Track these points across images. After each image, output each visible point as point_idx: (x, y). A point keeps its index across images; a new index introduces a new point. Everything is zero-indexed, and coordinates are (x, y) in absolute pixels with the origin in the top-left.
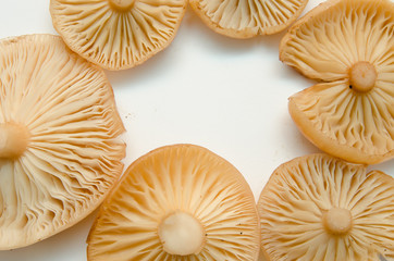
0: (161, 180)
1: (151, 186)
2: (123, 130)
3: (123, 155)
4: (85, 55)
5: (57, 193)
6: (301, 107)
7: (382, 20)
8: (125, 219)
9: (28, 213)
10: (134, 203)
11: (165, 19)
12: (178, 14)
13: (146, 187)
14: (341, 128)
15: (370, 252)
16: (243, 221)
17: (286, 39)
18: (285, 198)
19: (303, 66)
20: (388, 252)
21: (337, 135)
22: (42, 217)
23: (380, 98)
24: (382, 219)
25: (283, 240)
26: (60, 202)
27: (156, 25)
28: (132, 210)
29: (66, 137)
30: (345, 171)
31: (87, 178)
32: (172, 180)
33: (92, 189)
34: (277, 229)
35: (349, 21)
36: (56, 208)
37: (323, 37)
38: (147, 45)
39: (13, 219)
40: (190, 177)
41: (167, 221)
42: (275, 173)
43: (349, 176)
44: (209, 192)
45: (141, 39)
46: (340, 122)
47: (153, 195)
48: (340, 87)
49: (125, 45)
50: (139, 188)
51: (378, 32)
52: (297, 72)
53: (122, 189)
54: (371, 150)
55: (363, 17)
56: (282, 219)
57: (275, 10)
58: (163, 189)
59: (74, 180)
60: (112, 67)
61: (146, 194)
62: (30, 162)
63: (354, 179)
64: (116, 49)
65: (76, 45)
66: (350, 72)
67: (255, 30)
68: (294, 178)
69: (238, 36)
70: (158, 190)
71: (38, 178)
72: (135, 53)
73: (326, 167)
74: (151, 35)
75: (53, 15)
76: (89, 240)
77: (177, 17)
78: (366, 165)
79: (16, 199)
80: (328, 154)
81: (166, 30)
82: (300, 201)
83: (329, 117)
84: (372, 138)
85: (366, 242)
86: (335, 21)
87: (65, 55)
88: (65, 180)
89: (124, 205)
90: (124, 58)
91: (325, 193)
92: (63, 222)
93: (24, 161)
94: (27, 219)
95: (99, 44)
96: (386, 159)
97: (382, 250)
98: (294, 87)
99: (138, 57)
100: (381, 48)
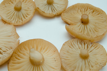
2: (19, 37)
35: (79, 11)
42: (64, 45)
43: (86, 45)
49: (19, 20)
55: (83, 10)
57: (59, 9)
60: (15, 24)
67: (54, 14)
73: (79, 43)
78: (90, 41)
86: (76, 10)
91: (79, 50)
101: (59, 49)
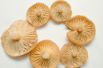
0: (44, 46)
1: (42, 47)
2: (37, 37)
3: (37, 41)
4: (32, 24)
5: (25, 47)
6: (69, 34)
7: (84, 20)
8: (37, 52)
9: (20, 50)
10: (39, 50)
11: (46, 18)
12: (48, 17)
13: (41, 47)
14: (76, 38)
15: (80, 61)
16: (57, 54)
17: (67, 22)
18: (65, 50)
19: (69, 27)
20: (84, 61)
21: (75, 40)
22: (23, 51)
23: (83, 34)
24: (82, 55)
25: (65, 58)
26: (26, 49)
27: (44, 19)
28: (38, 51)
29: (27, 37)
30: (76, 46)
31: (31, 45)
32: (46, 46)
33: (31, 47)
34: (64, 56)
35: (78, 20)
36: (25, 50)
37: (74, 22)
38: (43, 22)
39: (18, 51)
40: (49, 46)
41: (43, 53)
42: (64, 46)
43: (77, 47)
44: (52, 48)
45: (42, 21)
46: (76, 37)
47: (42, 48)
48: (76, 31)
49: (39, 22)
50: (40, 47)
51: (84, 22)
52: (68, 28)
53: (36, 47)
54: (81, 42)
55: (81, 19)
56: (65, 54)
57: (65, 17)
58: (44, 47)
59: (28, 45)
60: (36, 26)
61: (41, 48)
62: (21, 41)
63: (78, 47)
64: (37, 23)
65: (30, 22)
66: (78, 29)
67: (61, 21)
68: (67, 47)
69: (58, 21)
70: (43, 47)
71: (22, 44)
72: (40, 24)
73: (73, 45)
74: (43, 21)
75: (27, 16)
76: (30, 55)
77: (48, 18)
78: (80, 45)
79: (18, 48)
80: (73, 43)
81: (46, 20)
82: (68, 51)
83: (74, 36)
84: (82, 41)
85: (80, 59)
86: (76, 20)
87: (28, 23)
88: (27, 45)
89: (37, 50)
90: (39, 24)
91: (72, 50)
92: (26, 52)
93: (20, 41)
94: (20, 51)
95: (34, 22)
96: (84, 44)
97: (82, 61)
98: (68, 31)
99: (41, 24)
100: (84, 25)
101: (60, 48)
